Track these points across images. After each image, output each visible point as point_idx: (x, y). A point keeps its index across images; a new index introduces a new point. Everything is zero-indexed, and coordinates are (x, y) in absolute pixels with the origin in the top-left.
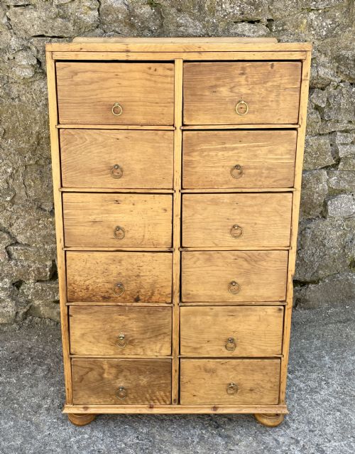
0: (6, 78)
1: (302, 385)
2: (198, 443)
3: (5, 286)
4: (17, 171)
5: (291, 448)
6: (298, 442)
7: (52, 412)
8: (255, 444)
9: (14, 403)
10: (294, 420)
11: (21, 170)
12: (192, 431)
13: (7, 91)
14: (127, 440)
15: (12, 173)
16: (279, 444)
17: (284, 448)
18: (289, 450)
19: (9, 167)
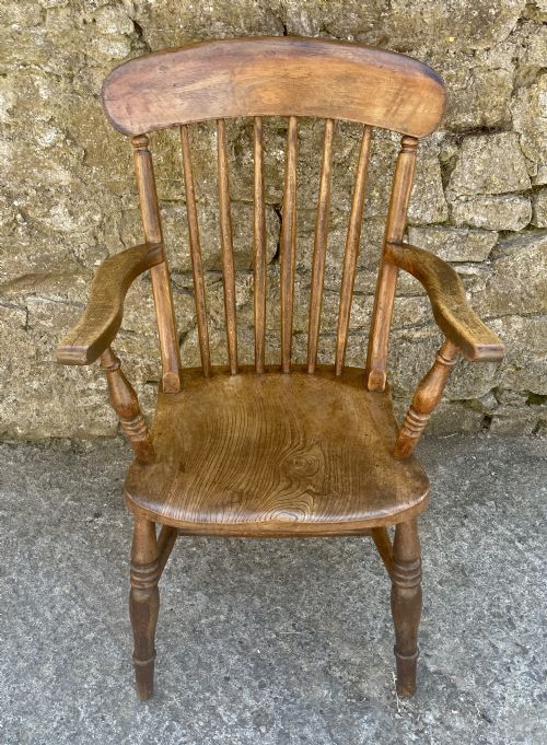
0: (81, 57)
1: (537, 562)
2: (380, 641)
3: (101, 388)
4: (109, 220)
5: (515, 660)
6: (525, 652)
7: (174, 577)
8: (462, 650)
9: (121, 559)
10: (522, 617)
11: (116, 218)
12: (371, 623)
13: (86, 82)
14: (279, 628)
15: (101, 222)
16: (497, 653)
17: (505, 660)
18: (512, 663)
19: (96, 212)
